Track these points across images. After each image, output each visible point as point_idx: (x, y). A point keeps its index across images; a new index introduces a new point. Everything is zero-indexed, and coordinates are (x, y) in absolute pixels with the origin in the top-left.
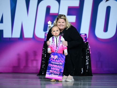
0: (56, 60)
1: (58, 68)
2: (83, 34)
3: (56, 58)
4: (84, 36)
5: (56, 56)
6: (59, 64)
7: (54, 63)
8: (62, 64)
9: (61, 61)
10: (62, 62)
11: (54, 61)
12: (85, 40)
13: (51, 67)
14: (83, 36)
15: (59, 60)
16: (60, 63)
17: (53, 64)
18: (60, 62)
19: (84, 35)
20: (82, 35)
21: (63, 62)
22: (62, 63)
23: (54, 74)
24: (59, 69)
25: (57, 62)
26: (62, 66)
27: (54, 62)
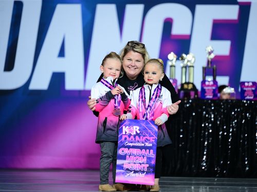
0: (137, 137)
1: (143, 156)
2: (248, 82)
3: (135, 133)
4: (251, 87)
5: (135, 127)
6: (143, 145)
7: (131, 144)
8: (151, 145)
9: (148, 138)
10: (152, 140)
11: (130, 139)
12: (253, 95)
13: (126, 155)
14: (248, 87)
15: (144, 136)
16: (147, 144)
17: (129, 147)
18: (147, 140)
19: (251, 84)
20: (246, 84)
21: (154, 141)
22: (150, 143)
23: (135, 172)
24: (145, 158)
25: (138, 142)
26: (152, 151)
27: (132, 142)
